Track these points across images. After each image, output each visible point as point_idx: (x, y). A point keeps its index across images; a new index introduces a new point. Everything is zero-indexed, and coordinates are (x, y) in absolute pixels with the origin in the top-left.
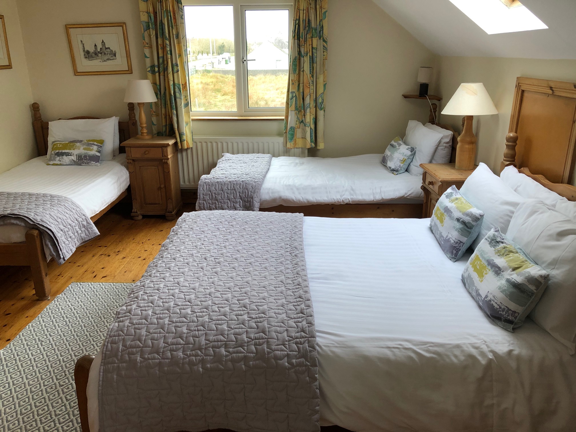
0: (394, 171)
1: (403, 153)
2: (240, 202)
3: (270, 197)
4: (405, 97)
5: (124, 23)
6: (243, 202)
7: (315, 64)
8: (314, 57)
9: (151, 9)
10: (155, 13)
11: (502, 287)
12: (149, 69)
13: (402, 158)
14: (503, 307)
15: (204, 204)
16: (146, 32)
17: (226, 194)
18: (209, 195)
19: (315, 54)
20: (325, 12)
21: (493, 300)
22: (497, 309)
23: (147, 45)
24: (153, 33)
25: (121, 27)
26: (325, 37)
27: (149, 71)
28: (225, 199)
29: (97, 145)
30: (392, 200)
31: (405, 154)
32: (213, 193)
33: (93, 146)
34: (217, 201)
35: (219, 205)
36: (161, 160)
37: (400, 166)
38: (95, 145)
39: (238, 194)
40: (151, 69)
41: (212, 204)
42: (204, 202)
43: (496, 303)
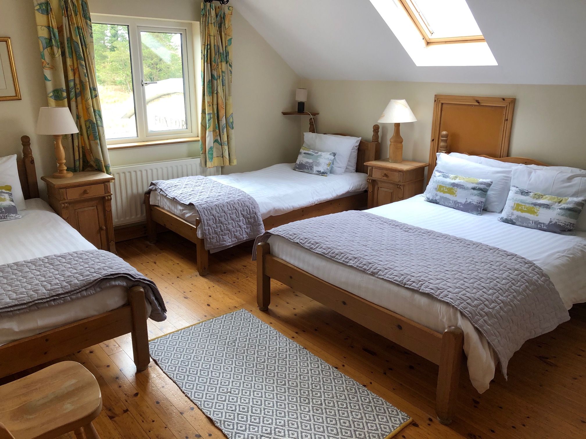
0: (323, 174)
1: (328, 158)
2: (243, 220)
3: (266, 209)
4: (284, 114)
5: (10, 38)
6: (245, 220)
7: (224, 87)
8: (224, 80)
9: (54, 24)
10: (60, 29)
11: (560, 213)
12: (51, 94)
13: (327, 162)
14: (567, 223)
15: (209, 229)
16: (46, 50)
17: (228, 215)
18: (213, 219)
19: (224, 77)
20: (231, 39)
21: (558, 222)
22: (563, 226)
23: (47, 66)
24: (58, 53)
25: (5, 43)
26: (230, 62)
27: (51, 97)
28: (229, 220)
29: (6, 193)
30: (343, 195)
31: (330, 159)
32: (216, 216)
33: (3, 194)
34: (222, 223)
35: (224, 227)
36: (104, 198)
37: (327, 169)
38: (4, 193)
39: (240, 212)
40: (53, 94)
41: (217, 228)
42: (209, 227)
43: (562, 223)
